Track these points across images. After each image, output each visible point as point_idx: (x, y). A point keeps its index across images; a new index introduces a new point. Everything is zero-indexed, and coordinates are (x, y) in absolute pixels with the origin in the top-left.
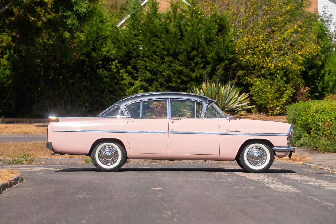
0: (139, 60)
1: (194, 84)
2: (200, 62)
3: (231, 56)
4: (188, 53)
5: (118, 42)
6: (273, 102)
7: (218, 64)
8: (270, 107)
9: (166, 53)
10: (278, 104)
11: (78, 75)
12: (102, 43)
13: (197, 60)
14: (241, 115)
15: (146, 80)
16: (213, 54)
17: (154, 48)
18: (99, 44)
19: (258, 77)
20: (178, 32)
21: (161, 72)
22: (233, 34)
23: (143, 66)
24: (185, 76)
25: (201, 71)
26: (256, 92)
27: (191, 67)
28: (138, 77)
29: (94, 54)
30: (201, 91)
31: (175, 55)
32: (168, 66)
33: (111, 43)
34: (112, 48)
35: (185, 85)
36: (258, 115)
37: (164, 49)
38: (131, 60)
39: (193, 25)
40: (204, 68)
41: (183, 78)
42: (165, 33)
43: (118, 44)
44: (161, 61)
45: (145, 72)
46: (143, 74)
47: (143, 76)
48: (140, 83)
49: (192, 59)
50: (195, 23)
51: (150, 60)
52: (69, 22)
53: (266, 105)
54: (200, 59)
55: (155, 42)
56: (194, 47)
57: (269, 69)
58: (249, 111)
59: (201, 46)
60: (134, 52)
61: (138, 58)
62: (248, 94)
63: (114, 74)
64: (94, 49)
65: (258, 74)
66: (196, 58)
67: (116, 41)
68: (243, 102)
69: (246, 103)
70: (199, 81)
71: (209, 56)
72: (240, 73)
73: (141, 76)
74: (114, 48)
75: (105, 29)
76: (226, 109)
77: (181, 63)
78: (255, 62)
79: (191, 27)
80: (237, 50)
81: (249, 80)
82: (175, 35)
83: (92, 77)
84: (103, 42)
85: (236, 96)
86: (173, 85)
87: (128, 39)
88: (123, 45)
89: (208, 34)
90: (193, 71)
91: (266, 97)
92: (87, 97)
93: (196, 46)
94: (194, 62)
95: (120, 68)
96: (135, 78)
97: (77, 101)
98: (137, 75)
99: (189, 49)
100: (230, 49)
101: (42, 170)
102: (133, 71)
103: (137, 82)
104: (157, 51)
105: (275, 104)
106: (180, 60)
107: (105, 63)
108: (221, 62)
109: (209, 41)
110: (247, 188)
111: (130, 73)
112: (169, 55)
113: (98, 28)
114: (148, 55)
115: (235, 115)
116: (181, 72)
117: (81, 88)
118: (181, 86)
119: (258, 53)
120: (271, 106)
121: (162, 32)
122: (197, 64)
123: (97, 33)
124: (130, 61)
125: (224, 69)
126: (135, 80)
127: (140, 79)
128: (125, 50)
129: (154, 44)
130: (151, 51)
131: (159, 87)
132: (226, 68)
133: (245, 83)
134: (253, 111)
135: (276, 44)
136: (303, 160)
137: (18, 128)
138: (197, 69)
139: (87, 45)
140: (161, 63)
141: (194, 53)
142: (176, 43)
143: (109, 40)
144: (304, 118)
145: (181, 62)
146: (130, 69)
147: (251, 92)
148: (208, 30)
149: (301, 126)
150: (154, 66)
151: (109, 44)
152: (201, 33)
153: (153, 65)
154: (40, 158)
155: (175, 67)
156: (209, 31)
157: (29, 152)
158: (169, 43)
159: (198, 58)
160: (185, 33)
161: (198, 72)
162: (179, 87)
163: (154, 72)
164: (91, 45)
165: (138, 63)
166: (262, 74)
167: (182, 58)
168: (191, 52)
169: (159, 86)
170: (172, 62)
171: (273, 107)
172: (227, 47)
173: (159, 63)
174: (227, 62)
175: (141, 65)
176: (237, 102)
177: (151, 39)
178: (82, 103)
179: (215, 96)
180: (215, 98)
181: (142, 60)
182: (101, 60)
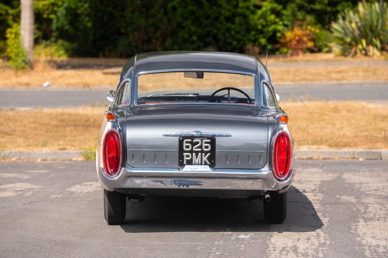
1: (348, 6)
48: (269, 5)
86: (317, 7)
92: (193, 28)
103: (265, 4)
117: (186, 15)
118: (329, 9)
137: (78, 78)
154: (10, 152)
169: (296, 9)
178: (187, 36)
179: (378, 21)
180: (377, 26)
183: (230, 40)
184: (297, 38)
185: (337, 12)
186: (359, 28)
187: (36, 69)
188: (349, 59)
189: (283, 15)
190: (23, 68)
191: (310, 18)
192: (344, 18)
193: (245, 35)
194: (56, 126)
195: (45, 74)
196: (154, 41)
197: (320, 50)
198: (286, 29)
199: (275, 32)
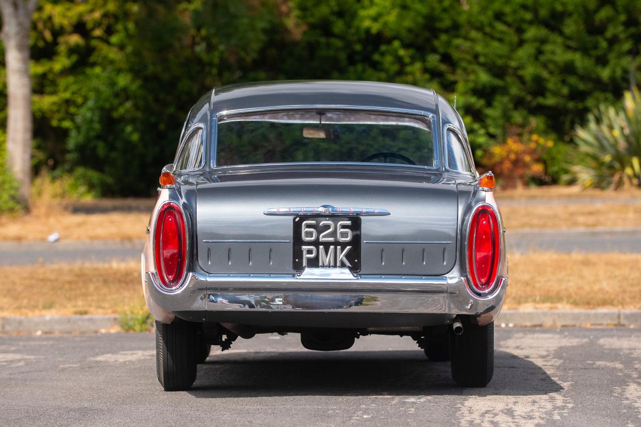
0: (457, 36)
1: (606, 100)
2: (622, 36)
9: (528, 16)
13: (613, 30)
15: (479, 92)
17: (497, 5)
21: (516, 69)
23: (468, 54)
24: (582, 78)
25: (626, 61)
27: (598, 52)
28: (456, 82)
29: (339, 26)
30: (622, 114)
31: (554, 22)
32: (535, 51)
34: (387, 8)
35: (583, 101)
37: (524, 7)
38: (436, 37)
41: (574, 82)
44: (515, 39)
45: (473, 71)
46: (469, 74)
47: (470, 81)
49: (599, 29)
51: (486, 38)
54: (622, 28)
60: (443, 16)
61: (457, 33)
64: (340, 14)
66: (610, 27)
73: (466, 81)
74: (392, 9)
77: (569, 43)
86: (548, 102)
90: (602, 61)
94: (606, 40)
95: (407, 60)
96: (450, 87)
98: (454, 78)
99: (591, 4)
102: (444, 67)
104: (506, 11)
106: (566, 35)
107: (369, 47)
111: (433, 74)
112: (537, 21)
114: (482, 23)
116: (568, 69)
118: (571, 105)
124: (433, 40)
127: (461, 90)
128: (418, 13)
130: (490, 13)
131: (509, 110)
138: (615, 57)
140: (515, 43)
141: (604, 13)
145: (569, 38)
146: (435, 62)
150: (496, 54)
153: (495, 51)
155: (553, 53)
159: (615, 27)
161: (616, 65)
163: (499, 72)
164: (332, 3)
165: (455, 47)
167: (573, 30)
168: (596, 11)
169: (511, 106)
170: (543, 41)
173: (511, 44)
175: (463, 52)
181: (466, 38)
182: (360, 41)
184: (513, 157)
185: (587, 110)
186: (626, 138)
187: (35, 212)
188: (610, 193)
189: (487, 116)
190: (11, 210)
191: (535, 122)
192: (598, 121)
194: (70, 283)
195: (52, 220)
197: (554, 181)
198: (492, 142)
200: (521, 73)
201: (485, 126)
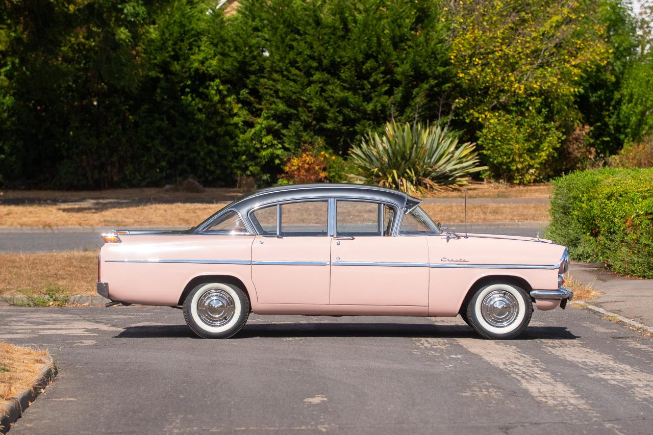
0: (264, 77)
1: (370, 125)
2: (381, 81)
3: (441, 69)
4: (358, 65)
5: (221, 44)
6: (522, 160)
7: (416, 86)
8: (517, 169)
9: (315, 64)
10: (532, 162)
11: (145, 107)
12: (191, 44)
13: (376, 77)
14: (460, 186)
15: (277, 117)
16: (406, 67)
17: (292, 55)
18: (185, 45)
19: (494, 109)
20: (338, 24)
21: (306, 102)
22: (445, 26)
23: (271, 89)
24: (353, 110)
25: (384, 99)
26: (490, 140)
27: (364, 91)
28: (261, 110)
29: (176, 67)
30: (384, 139)
31: (333, 69)
32: (320, 89)
33: (210, 44)
34: (210, 54)
35: (353, 126)
36: (494, 184)
37: (311, 57)
38: (248, 78)
39: (366, 11)
40: (390, 93)
41: (347, 113)
42: (313, 25)
43: (222, 48)
45: (274, 102)
46: (271, 104)
47: (272, 109)
48: (265, 122)
49: (366, 76)
50: (371, 7)
51: (285, 79)
52: (127, 10)
53: (509, 165)
54: (382, 76)
55: (294, 44)
56: (370, 52)
57: (515, 94)
58: (477, 177)
59: (383, 50)
60: (253, 62)
61: (262, 75)
62: (474, 144)
63: (214, 106)
64: (176, 58)
65: (494, 104)
66: (373, 74)
67: (219, 41)
68: (464, 160)
69: (471, 163)
70: (379, 119)
71: (399, 70)
72: (459, 102)
73: (268, 109)
74: (215, 55)
75: (197, 17)
76: (433, 174)
77: (344, 85)
78: (488, 82)
79: (364, 15)
80: (452, 57)
81: (476, 115)
82: (332, 29)
83: (172, 111)
84: (194, 43)
85: (452, 148)
86: (328, 126)
87: (241, 38)
88: (232, 49)
89: (397, 28)
90: (368, 99)
91: (509, 149)
92: (162, 150)
93: (373, 52)
94: (369, 82)
95: (225, 93)
96: (257, 113)
97: (144, 157)
98: (260, 107)
99: (360, 57)
100: (439, 57)
101: (87, 330)
102: (252, 99)
103: (259, 120)
104: (298, 60)
105: (527, 163)
106: (342, 79)
107: (197, 83)
108: (422, 82)
109: (398, 42)
110: (486, 396)
111: (245, 103)
112: (320, 68)
113: (183, 15)
114: (281, 68)
115: (450, 186)
116: (344, 103)
117: (152, 133)
118: (344, 128)
119: (493, 65)
120: (520, 166)
121: (308, 23)
122: (375, 85)
123: (182, 25)
124: (245, 79)
125: (427, 96)
126: (256, 117)
127: (265, 115)
128: (235, 59)
129: (291, 48)
130: (287, 61)
131: (300, 131)
132: (431, 93)
133: (468, 121)
134: (483, 177)
135: (528, 45)
136: (586, 298)
137: (32, 215)
138: (376, 96)
139: (163, 47)
140: (305, 83)
141: (369, 64)
142: (336, 46)
143: (205, 39)
144: (584, 205)
145: (344, 81)
146: (246, 95)
147: (480, 140)
148: (396, 20)
149: (579, 221)
150: (291, 90)
151: (204, 47)
152: (384, 27)
153: (290, 88)
154: (82, 296)
155: (333, 91)
156: (399, 21)
157: (60, 283)
158: (322, 45)
159: (377, 75)
160: (351, 25)
161: (377, 101)
162: (340, 130)
163: (291, 103)
164: (170, 49)
165: (261, 84)
166: (500, 104)
167: (347, 75)
168: (363, 63)
169: (301, 128)
170: (326, 83)
171: (523, 169)
172: (433, 53)
173: (302, 84)
174: (433, 82)
175: (266, 88)
176: (453, 160)
177: (286, 37)
178: (153, 161)
179: (411, 148)
180: (411, 153)
181: (269, 79)
182: (189, 77)
183: (212, 168)
184: (306, 166)
185: (355, 133)
189: (285, 136)
192: (367, 142)
193: (232, 162)
196: (109, 169)
198: (286, 153)
199: (273, 157)
200: (309, 104)
201: (282, 143)
